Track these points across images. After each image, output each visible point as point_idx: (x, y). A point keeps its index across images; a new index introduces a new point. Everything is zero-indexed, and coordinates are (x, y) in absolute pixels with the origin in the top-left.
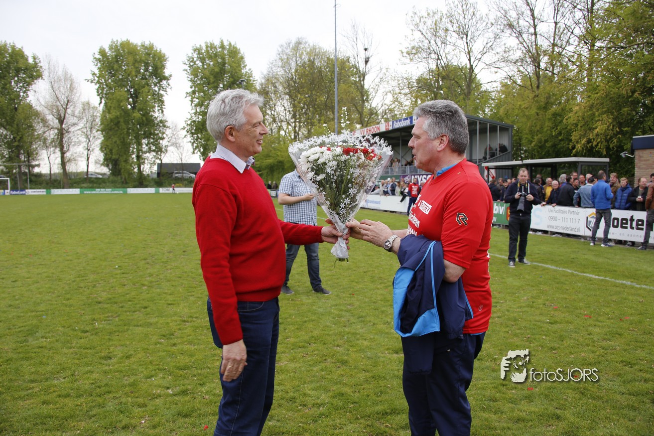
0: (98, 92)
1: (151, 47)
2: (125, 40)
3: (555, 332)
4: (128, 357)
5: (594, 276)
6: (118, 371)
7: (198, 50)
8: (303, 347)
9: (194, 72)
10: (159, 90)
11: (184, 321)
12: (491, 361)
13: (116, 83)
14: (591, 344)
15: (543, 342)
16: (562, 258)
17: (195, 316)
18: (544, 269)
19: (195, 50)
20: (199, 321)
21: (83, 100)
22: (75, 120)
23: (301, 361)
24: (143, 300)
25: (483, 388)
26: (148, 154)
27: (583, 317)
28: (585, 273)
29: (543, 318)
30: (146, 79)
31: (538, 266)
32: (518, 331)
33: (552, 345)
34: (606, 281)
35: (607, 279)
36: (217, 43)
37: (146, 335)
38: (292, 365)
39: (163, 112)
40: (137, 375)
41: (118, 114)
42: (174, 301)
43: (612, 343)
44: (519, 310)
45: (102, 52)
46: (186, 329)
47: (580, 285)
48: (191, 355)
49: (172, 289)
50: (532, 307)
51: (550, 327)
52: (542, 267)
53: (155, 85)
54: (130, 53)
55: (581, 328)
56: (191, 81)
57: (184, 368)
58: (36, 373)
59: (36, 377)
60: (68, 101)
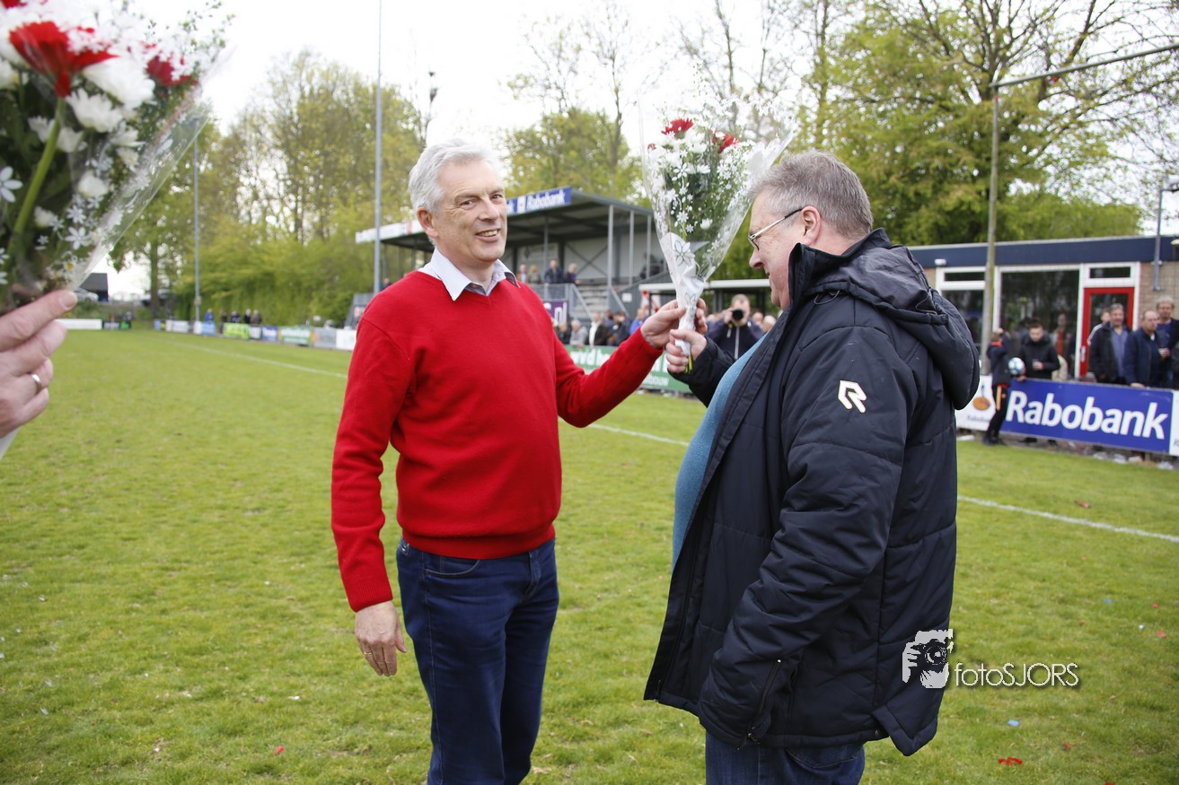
4: (83, 639)
6: (73, 665)
11: (167, 569)
17: (183, 558)
20: (194, 568)
24: (71, 533)
37: (103, 598)
40: (111, 669)
42: (134, 532)
46: (175, 582)
48: (204, 629)
49: (121, 511)
57: (200, 651)
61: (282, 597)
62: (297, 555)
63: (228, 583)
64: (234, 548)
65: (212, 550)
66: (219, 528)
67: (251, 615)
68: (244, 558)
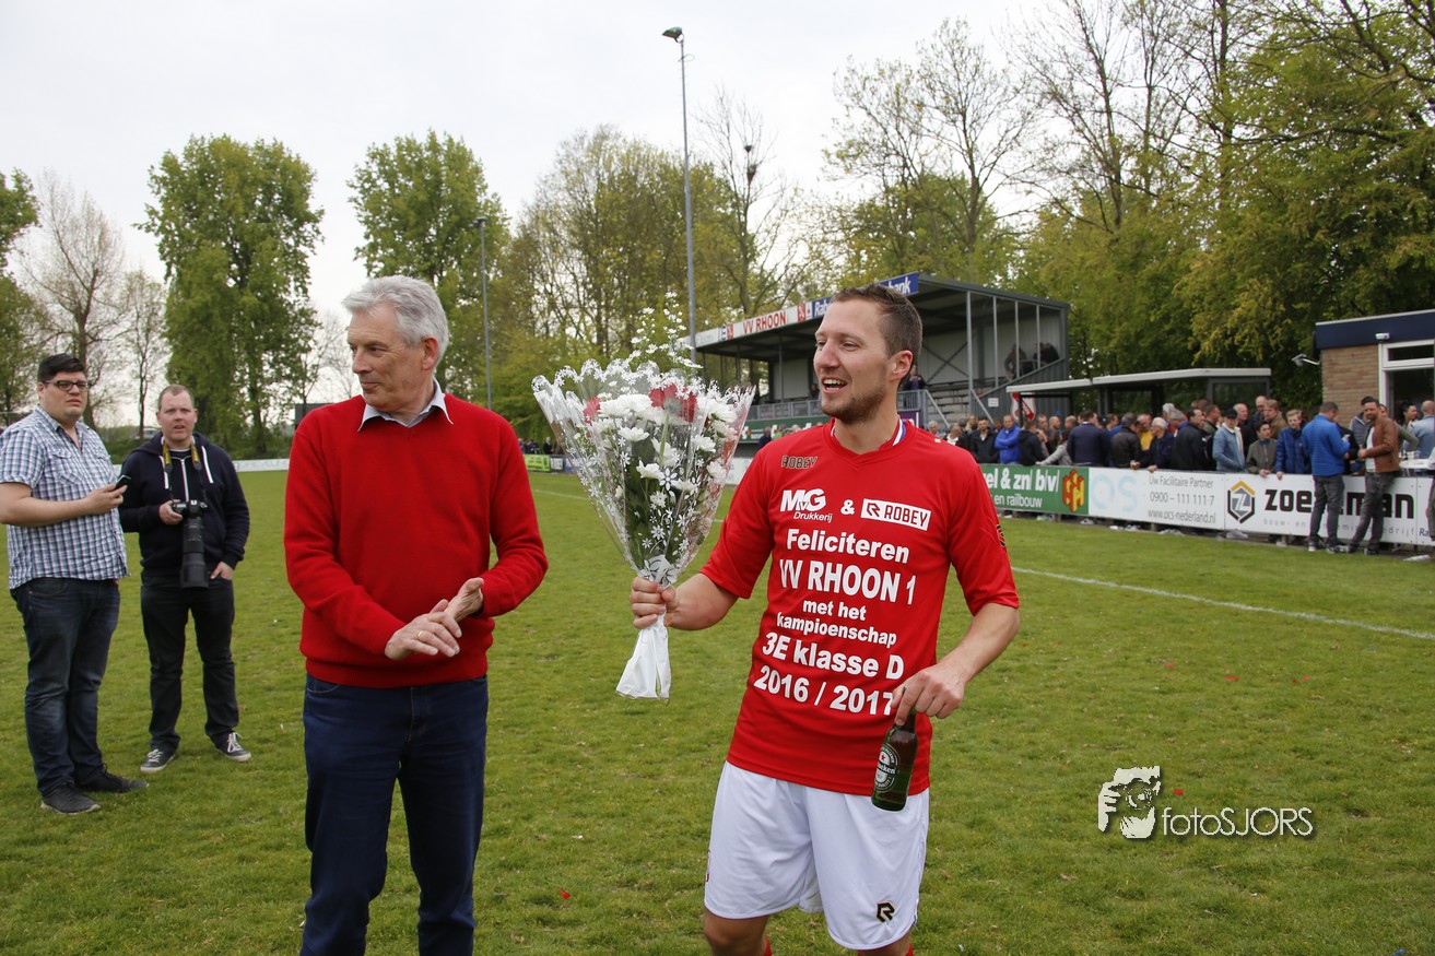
0: (161, 251)
1: (278, 150)
2: (218, 135)
3: (1170, 707)
5: (1243, 607)
7: (380, 156)
9: (373, 203)
10: (297, 243)
12: (1054, 758)
13: (201, 231)
14: (1239, 724)
15: (1150, 724)
16: (1180, 574)
18: (1145, 597)
19: (373, 157)
21: (129, 271)
22: (112, 314)
23: (700, 773)
25: (1045, 803)
26: (274, 386)
27: (1224, 680)
28: (1226, 601)
29: (1146, 685)
30: (268, 220)
31: (1134, 592)
32: (1100, 709)
33: (1167, 728)
34: (1269, 614)
35: (1269, 610)
36: (422, 139)
38: (686, 781)
39: (305, 291)
41: (209, 297)
44: (1100, 672)
45: (170, 164)
47: (1216, 623)
50: (1124, 666)
51: (1161, 699)
52: (1140, 593)
53: (288, 234)
54: (231, 165)
55: (1220, 698)
56: (366, 222)
58: (202, 812)
59: (206, 820)
60: (96, 273)
61: (573, 742)
62: (591, 701)
63: (517, 729)
64: (525, 694)
66: (510, 675)
67: (539, 760)
68: (534, 704)
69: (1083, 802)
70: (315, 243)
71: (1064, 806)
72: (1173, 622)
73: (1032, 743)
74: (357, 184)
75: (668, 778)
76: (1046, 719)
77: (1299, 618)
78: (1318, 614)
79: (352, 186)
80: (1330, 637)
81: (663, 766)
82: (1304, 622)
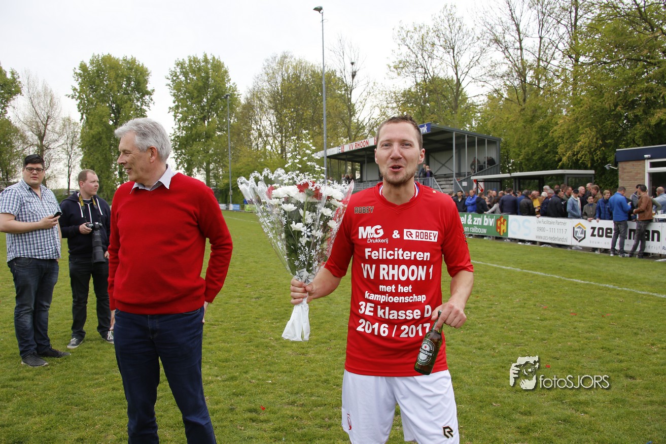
0: (79, 108)
1: (133, 61)
2: (106, 54)
3: (545, 327)
5: (579, 281)
7: (181, 65)
8: (326, 343)
9: (177, 86)
10: (142, 105)
11: (212, 325)
12: (490, 349)
13: (97, 99)
14: (576, 335)
15: (535, 335)
16: (550, 265)
17: (220, 320)
18: (534, 276)
19: (178, 65)
20: (226, 324)
21: (63, 117)
22: (56, 136)
25: (486, 370)
27: (569, 315)
28: (571, 278)
29: (534, 316)
30: (128, 94)
31: (528, 273)
32: (512, 327)
33: (543, 337)
34: (591, 285)
35: (592, 283)
36: (200, 57)
38: (319, 357)
41: (100, 129)
43: (595, 335)
44: (512, 310)
45: (83, 67)
46: (216, 331)
47: (566, 288)
48: (228, 351)
50: (524, 307)
51: (540, 323)
52: (531, 273)
53: (138, 100)
54: (112, 68)
55: (568, 323)
56: (174, 95)
57: (226, 361)
58: (96, 367)
59: (97, 371)
60: (48, 117)
61: (267, 338)
62: (276, 319)
63: (241, 332)
64: (245, 315)
65: (234, 316)
66: (238, 306)
67: (252, 346)
68: (249, 320)
69: (503, 370)
70: (150, 105)
71: (494, 372)
72: (547, 287)
73: (480, 342)
74: (169, 78)
75: (311, 355)
76: (487, 331)
77: (605, 287)
78: (614, 285)
79: (168, 78)
80: (620, 296)
81: (309, 350)
82: (608, 289)
